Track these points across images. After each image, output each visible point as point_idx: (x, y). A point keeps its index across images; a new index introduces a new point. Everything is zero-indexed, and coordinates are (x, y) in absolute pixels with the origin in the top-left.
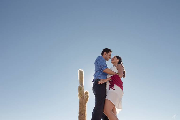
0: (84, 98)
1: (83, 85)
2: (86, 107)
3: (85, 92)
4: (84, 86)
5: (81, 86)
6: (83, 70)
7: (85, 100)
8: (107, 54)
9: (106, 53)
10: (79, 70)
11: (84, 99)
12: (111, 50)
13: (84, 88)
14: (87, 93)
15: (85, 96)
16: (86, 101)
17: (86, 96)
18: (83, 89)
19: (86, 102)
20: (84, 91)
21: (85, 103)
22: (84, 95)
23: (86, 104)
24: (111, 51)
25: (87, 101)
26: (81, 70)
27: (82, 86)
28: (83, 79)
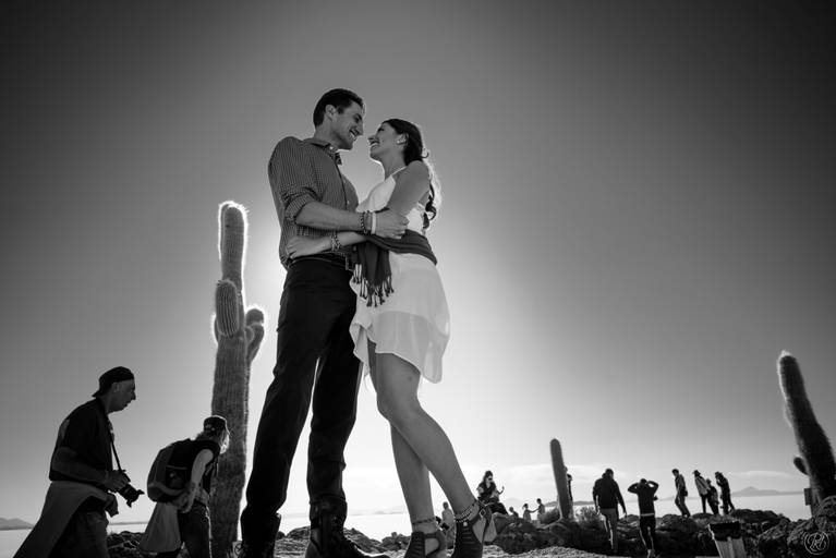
0: (241, 339)
1: (240, 280)
2: (248, 377)
3: (246, 310)
4: (243, 283)
5: (233, 284)
6: (241, 208)
7: (246, 347)
8: (340, 111)
9: (334, 110)
10: (227, 205)
11: (243, 344)
12: (359, 95)
13: (243, 292)
14: (256, 316)
15: (247, 330)
16: (249, 352)
17: (252, 331)
18: (241, 296)
19: (248, 357)
20: (242, 307)
21: (245, 360)
22: (241, 325)
23: (249, 364)
24: (359, 101)
25: (256, 351)
26: (232, 204)
27: (236, 284)
28: (241, 249)
